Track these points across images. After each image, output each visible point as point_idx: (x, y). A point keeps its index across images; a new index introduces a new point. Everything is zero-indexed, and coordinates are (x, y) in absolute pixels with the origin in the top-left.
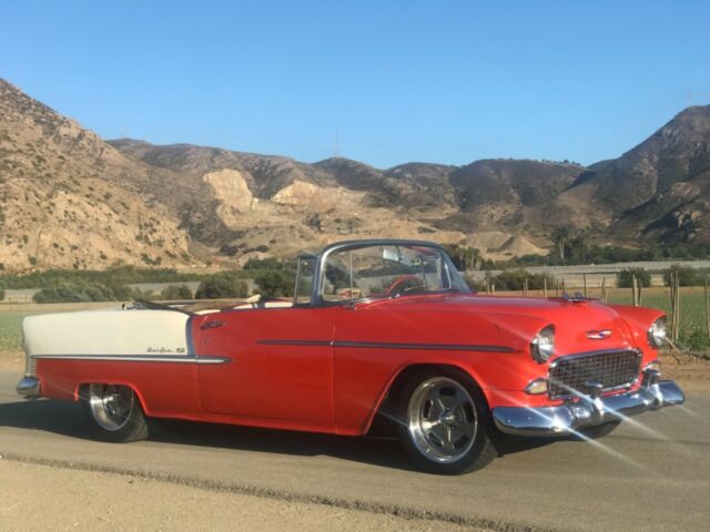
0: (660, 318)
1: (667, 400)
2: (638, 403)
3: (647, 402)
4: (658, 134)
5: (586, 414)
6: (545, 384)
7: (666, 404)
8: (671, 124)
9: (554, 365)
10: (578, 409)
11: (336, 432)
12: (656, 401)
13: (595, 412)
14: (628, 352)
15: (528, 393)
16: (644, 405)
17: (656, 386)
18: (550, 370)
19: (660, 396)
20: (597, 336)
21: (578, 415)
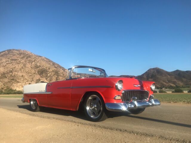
0: (153, 84)
1: (156, 104)
2: (148, 104)
3: (150, 104)
4: (146, 72)
5: (133, 106)
6: (120, 97)
7: (155, 105)
8: (148, 71)
9: (123, 92)
10: (130, 104)
11: (71, 110)
12: (153, 104)
13: (135, 106)
14: (145, 91)
15: (115, 99)
16: (149, 105)
17: (153, 100)
18: (122, 93)
19: (154, 103)
20: (136, 86)
21: (129, 106)
